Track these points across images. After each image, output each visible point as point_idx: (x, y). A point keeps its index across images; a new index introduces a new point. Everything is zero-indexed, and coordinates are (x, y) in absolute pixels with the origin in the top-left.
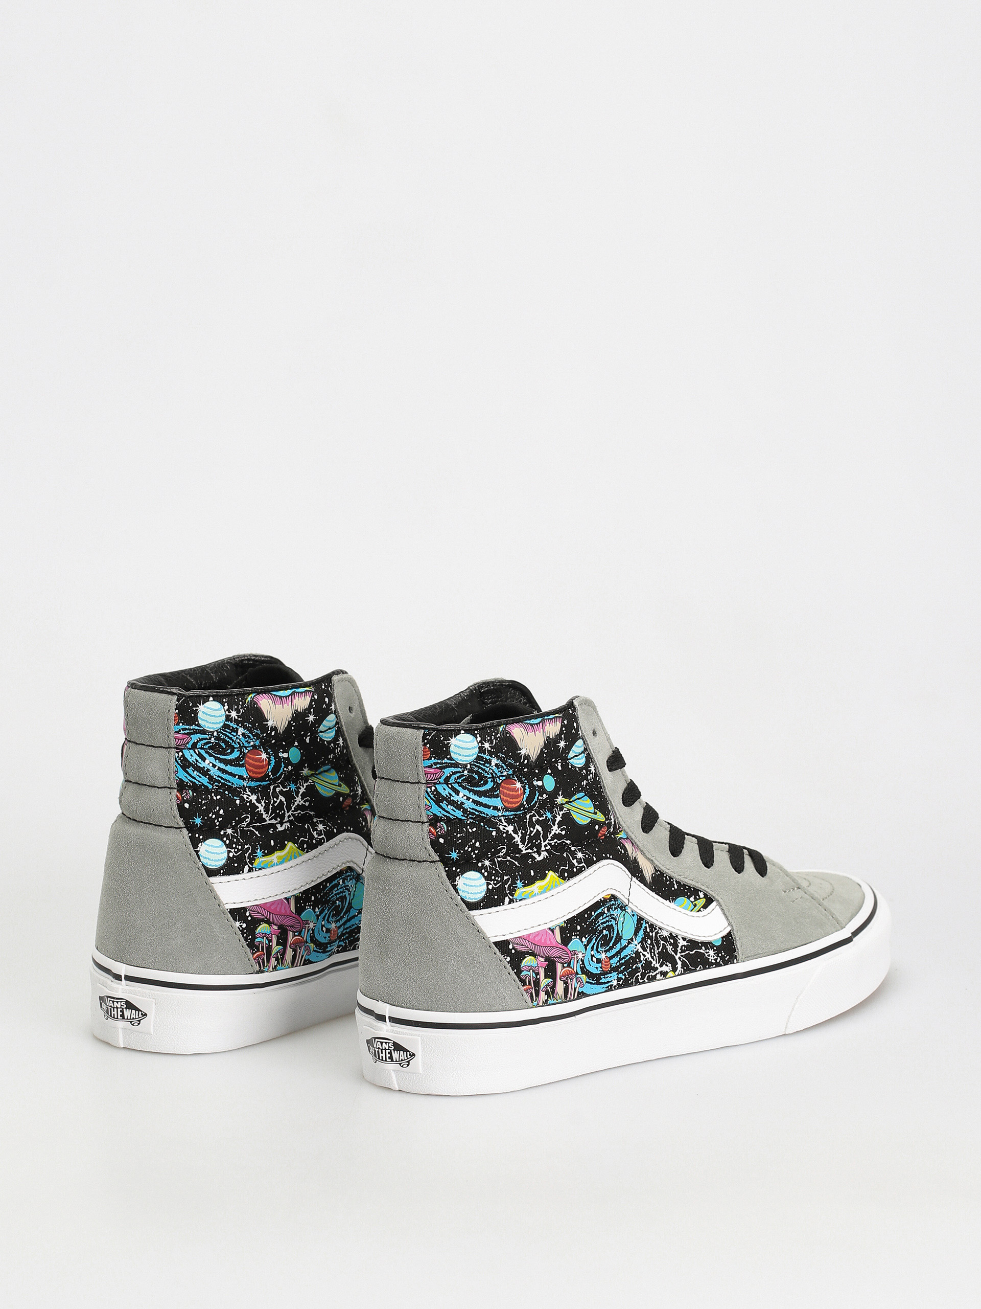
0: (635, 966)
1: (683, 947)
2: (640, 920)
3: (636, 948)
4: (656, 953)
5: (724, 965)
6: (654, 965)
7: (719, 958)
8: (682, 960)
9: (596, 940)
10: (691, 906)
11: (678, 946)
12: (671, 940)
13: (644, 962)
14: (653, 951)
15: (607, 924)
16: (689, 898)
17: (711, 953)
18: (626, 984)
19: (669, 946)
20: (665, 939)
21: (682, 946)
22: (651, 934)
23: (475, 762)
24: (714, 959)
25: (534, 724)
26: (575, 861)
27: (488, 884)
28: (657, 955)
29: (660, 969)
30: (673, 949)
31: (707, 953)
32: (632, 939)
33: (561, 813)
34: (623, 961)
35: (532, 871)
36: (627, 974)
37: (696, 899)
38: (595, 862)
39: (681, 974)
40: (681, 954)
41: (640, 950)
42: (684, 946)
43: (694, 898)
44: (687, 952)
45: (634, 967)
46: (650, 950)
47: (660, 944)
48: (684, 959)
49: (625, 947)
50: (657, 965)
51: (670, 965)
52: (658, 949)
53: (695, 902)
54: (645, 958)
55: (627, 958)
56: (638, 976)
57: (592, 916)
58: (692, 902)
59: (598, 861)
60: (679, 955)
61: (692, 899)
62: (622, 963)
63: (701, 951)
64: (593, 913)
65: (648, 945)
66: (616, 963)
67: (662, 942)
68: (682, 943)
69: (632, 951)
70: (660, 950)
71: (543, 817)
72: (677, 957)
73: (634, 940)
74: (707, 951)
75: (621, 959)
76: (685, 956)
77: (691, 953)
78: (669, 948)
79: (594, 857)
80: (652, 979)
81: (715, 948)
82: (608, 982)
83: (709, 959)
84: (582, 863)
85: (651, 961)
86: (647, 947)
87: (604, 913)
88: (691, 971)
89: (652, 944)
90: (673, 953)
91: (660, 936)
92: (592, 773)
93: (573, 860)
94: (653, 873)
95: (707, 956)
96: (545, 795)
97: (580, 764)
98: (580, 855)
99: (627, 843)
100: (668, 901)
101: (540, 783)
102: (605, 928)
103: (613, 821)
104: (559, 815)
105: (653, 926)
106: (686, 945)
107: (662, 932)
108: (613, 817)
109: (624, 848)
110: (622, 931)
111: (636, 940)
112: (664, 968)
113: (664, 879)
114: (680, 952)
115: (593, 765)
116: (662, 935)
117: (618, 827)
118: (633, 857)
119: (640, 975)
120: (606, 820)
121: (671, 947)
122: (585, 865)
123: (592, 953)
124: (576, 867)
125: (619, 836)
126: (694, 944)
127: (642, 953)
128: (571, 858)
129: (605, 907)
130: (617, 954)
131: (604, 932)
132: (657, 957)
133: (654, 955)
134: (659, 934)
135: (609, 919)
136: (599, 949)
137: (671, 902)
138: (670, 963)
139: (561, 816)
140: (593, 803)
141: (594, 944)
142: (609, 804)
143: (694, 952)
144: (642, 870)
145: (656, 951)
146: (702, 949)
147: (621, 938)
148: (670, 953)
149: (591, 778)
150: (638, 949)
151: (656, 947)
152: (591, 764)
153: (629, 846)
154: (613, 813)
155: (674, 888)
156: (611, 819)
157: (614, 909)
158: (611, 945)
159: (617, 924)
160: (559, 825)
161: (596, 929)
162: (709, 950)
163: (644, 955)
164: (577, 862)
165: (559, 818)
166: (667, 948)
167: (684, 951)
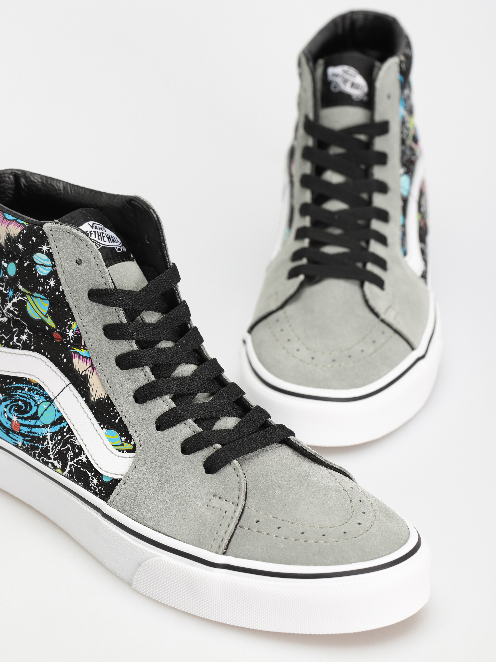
0: (37, 444)
1: (80, 461)
2: (61, 419)
3: (46, 434)
4: (57, 448)
5: (99, 497)
6: (50, 455)
7: (98, 489)
8: (71, 468)
9: (11, 403)
10: (119, 443)
11: (78, 457)
12: (77, 450)
13: (45, 447)
14: (57, 445)
15: (25, 399)
16: (121, 436)
17: (95, 481)
18: (27, 451)
19: (71, 452)
20: (73, 446)
21: (81, 460)
22: (65, 434)
24: (94, 487)
26: (15, 338)
29: (52, 461)
30: (72, 456)
31: (92, 478)
32: (47, 426)
33: (20, 298)
34: (31, 435)
36: (29, 445)
37: (126, 441)
38: (31, 350)
39: (64, 476)
40: (74, 464)
41: (48, 437)
42: (82, 461)
44: (79, 466)
45: (36, 444)
46: (54, 445)
47: (66, 446)
48: (73, 469)
49: (38, 427)
50: (52, 457)
51: (61, 464)
52: (61, 447)
53: (124, 443)
54: (48, 445)
55: (35, 435)
57: (12, 384)
58: (121, 441)
59: (33, 350)
60: (72, 463)
61: (123, 439)
62: (30, 435)
63: (90, 474)
64: (14, 383)
65: (56, 439)
66: (26, 432)
67: (69, 446)
68: (83, 458)
69: (41, 433)
70: (62, 449)
71: (6, 291)
72: (69, 463)
73: (49, 428)
74: (94, 478)
75: (31, 432)
76: (75, 468)
77: (81, 469)
78: (71, 453)
79: (33, 346)
80: (46, 464)
81: (100, 481)
82: (15, 440)
83: (90, 484)
84: (20, 343)
85: (50, 450)
86: (55, 440)
87: (24, 389)
88: (74, 481)
89: (60, 440)
90: (69, 458)
91: (71, 441)
92: (50, 286)
93: (16, 336)
94: (102, 397)
95: (91, 480)
96: (7, 276)
97: (42, 272)
98: (24, 337)
99: (81, 360)
100: (102, 426)
101: (5, 265)
102: (21, 401)
103: (71, 334)
104: (17, 298)
105: (70, 431)
106: (84, 461)
107: (76, 440)
108: (72, 332)
109: (70, 360)
110: (42, 415)
111: (50, 429)
112: (56, 463)
113: (111, 409)
114: (74, 462)
115: (54, 281)
116: (73, 441)
117: (83, 344)
118: (84, 374)
119: (37, 453)
120: (57, 328)
121: (72, 454)
122: (21, 346)
123: (6, 410)
124: (13, 343)
125: (77, 350)
126: (89, 465)
127: (48, 441)
128: (16, 334)
129: (28, 387)
130: (29, 426)
131: (20, 403)
132: (56, 452)
133: (55, 449)
134: (72, 439)
135: (28, 397)
136: (12, 411)
137: (104, 428)
138: (61, 463)
139: (18, 299)
140: (49, 309)
141: (8, 405)
142: (72, 321)
143: (84, 470)
144: (88, 389)
145: (59, 447)
146: (92, 473)
147: (38, 418)
148: (68, 456)
149: (48, 289)
150: (47, 436)
151: (61, 445)
152: (52, 279)
153: (83, 363)
154: (76, 331)
155: (115, 421)
156: (69, 333)
157: (37, 394)
158: (25, 416)
159: (38, 406)
160: (14, 305)
161: (13, 396)
162: (96, 479)
163: (48, 443)
164: (16, 340)
165: (15, 300)
166: (69, 452)
167: (79, 464)
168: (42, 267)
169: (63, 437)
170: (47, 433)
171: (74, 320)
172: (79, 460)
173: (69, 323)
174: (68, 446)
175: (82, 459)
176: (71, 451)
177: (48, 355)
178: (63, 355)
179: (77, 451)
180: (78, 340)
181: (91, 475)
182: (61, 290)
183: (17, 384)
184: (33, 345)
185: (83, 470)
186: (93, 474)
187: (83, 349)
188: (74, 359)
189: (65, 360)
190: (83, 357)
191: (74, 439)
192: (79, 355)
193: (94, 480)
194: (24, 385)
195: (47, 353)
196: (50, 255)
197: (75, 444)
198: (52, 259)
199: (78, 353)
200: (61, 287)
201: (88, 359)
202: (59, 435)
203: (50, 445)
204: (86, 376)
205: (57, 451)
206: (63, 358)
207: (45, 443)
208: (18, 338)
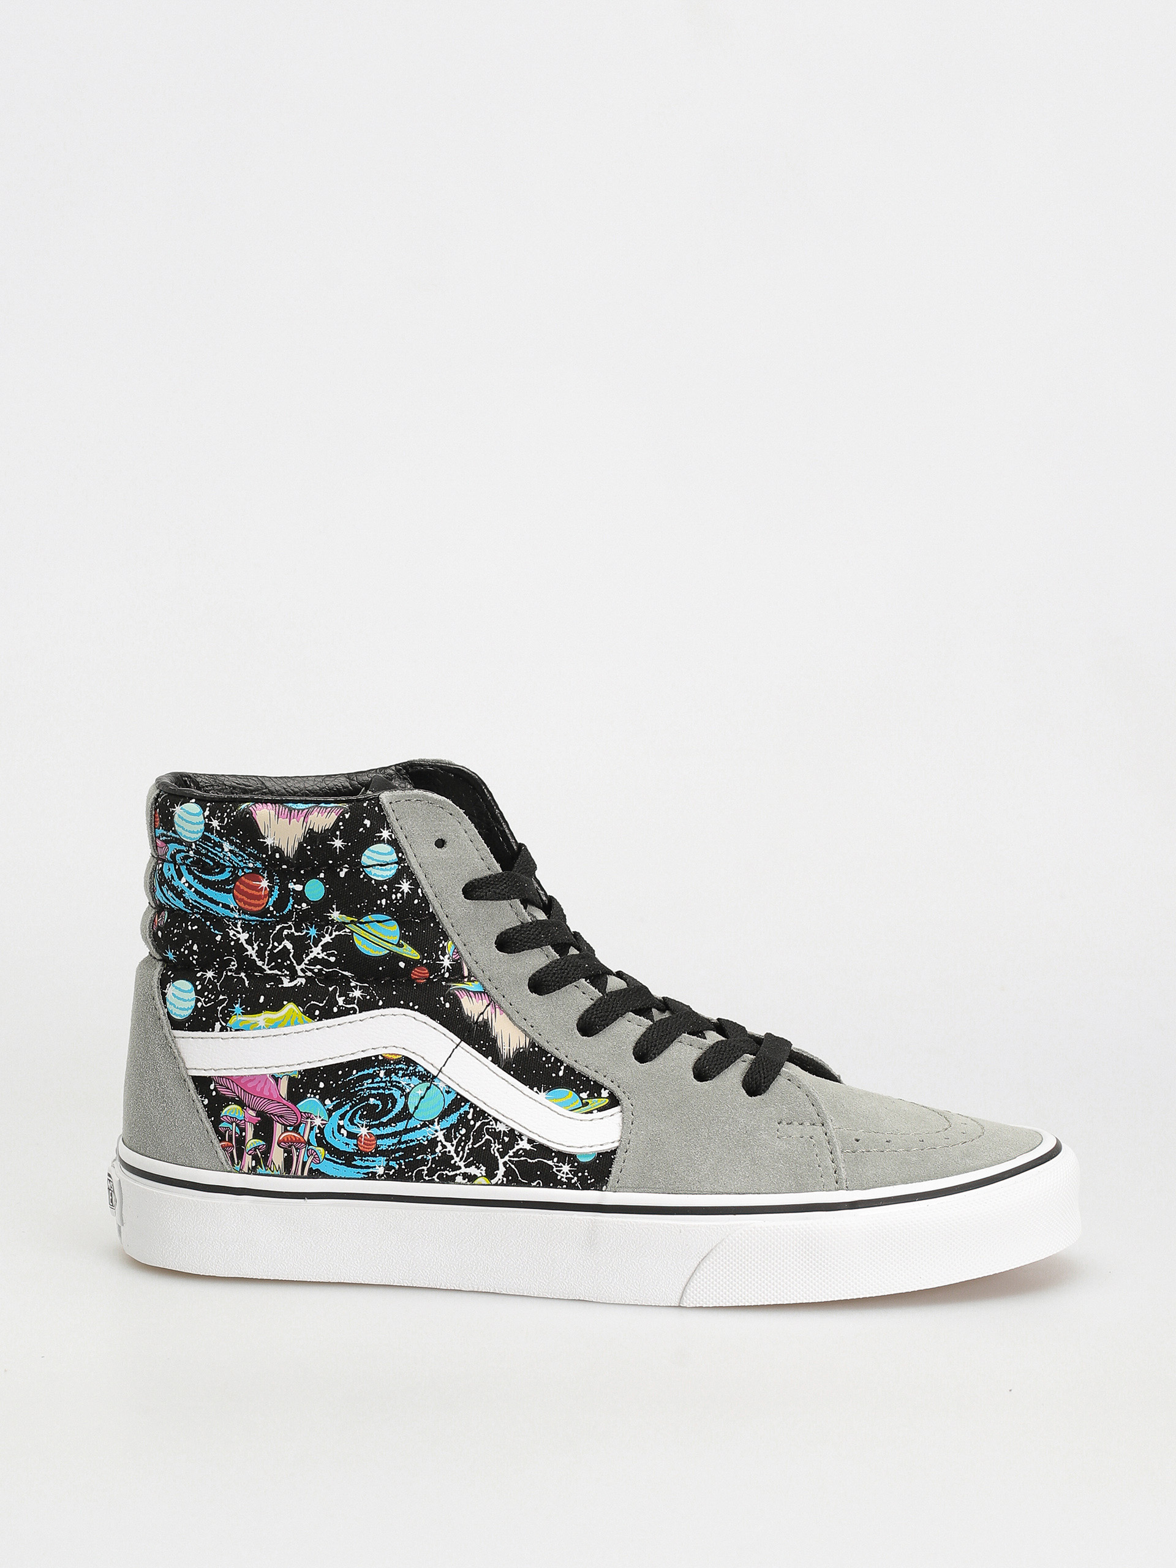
0: (421, 1156)
1: (521, 1151)
2: (459, 1101)
3: (433, 1135)
4: (467, 1148)
5: (582, 1189)
6: (456, 1162)
7: (576, 1178)
8: (508, 1166)
9: (351, 1108)
11: (514, 1148)
12: (505, 1138)
13: (440, 1155)
14: (462, 1144)
15: (381, 1091)
16: (579, 1092)
17: (566, 1168)
18: (400, 1176)
19: (496, 1144)
20: (496, 1135)
21: (521, 1149)
22: (472, 1123)
23: (201, 842)
24: (566, 1178)
26: (341, 1001)
27: (198, 1000)
28: (467, 1151)
29: (464, 1170)
30: (501, 1150)
31: (557, 1166)
32: (432, 1122)
33: (334, 934)
34: (403, 1146)
35: (262, 998)
36: (403, 1164)
37: (591, 1096)
38: (379, 1008)
39: (497, 1185)
40: (512, 1159)
41: (441, 1138)
42: (524, 1150)
43: (588, 1095)
44: (522, 1159)
45: (419, 1157)
46: (458, 1144)
47: (482, 1138)
48: (513, 1166)
49: (414, 1129)
50: (462, 1164)
51: (484, 1168)
52: (473, 1144)
53: (588, 1101)
54: (445, 1150)
55: (411, 1144)
56: (423, 1170)
57: (351, 1074)
58: (581, 1099)
59: (383, 1007)
60: (506, 1158)
61: (584, 1095)
62: (400, 1148)
63: (550, 1163)
64: (355, 1072)
65: (458, 1135)
66: (389, 1146)
67: (487, 1137)
68: (523, 1145)
69: (424, 1137)
70: (475, 1146)
71: (302, 933)
72: (501, 1161)
73: (436, 1123)
74: (561, 1164)
75: (400, 1142)
76: (516, 1164)
77: (529, 1160)
78: (495, 1147)
79: (381, 1001)
80: (451, 1180)
81: (576, 1164)
82: (368, 1167)
83: (558, 1175)
84: (354, 1003)
85: (452, 1156)
86: (456, 1137)
87: (378, 1075)
88: (520, 1184)
89: (467, 1135)
90: (497, 1154)
91: (487, 1130)
92: (402, 893)
93: (339, 997)
94: (521, 1046)
95: (557, 1170)
96: (304, 905)
97: (382, 876)
98: (357, 993)
99: (474, 999)
100: (535, 1089)
101: (299, 888)
102: (374, 1096)
103: (447, 963)
104: (330, 935)
105: (480, 1114)
106: (528, 1149)
107: (496, 1125)
108: (449, 959)
109: (456, 1003)
110: (416, 1108)
111: (438, 1124)
112: (472, 1170)
113: (544, 1059)
114: (510, 1157)
115: (409, 883)
116: (492, 1128)
117: (466, 974)
118: (481, 1019)
119: (426, 1169)
120: (423, 958)
121: (500, 1146)
122: (357, 1007)
123: (341, 1123)
124: (339, 1007)
125: (460, 985)
126: (543, 1150)
127: (442, 1143)
128: (338, 994)
129: (384, 1069)
130: (394, 1135)
131: (372, 1101)
132: (465, 1154)
133: (461, 1151)
134: (488, 1126)
135: (386, 1085)
136: (357, 1120)
137: (540, 1092)
138: (484, 1166)
139: (333, 936)
140: (400, 932)
141: (347, 1112)
142: (445, 942)
143: (536, 1160)
144: (495, 1040)
145: (468, 1146)
146: (553, 1160)
147: (410, 1116)
148: (493, 1152)
149: (398, 898)
150: (437, 1137)
151: (471, 1141)
152: (405, 880)
153: (477, 1002)
154: (453, 955)
155: (557, 1074)
156: (443, 960)
157: (404, 1075)
158: (384, 1120)
159: (407, 1096)
160: (325, 948)
161: (355, 1094)
162: (564, 1165)
163: (444, 1147)
164: (344, 1001)
165: (327, 939)
166: (492, 1147)
167: (521, 1156)
168: (378, 869)
169: (469, 1128)
170: (435, 1132)
171: (446, 939)
172: (518, 1150)
173: (441, 945)
174: (485, 1138)
175: (523, 1148)
176: (495, 1143)
177: (414, 1006)
178: (442, 998)
179: (507, 1139)
180: (456, 972)
181: (553, 1162)
182: (421, 895)
183: (361, 1071)
184: (379, 1000)
185: (534, 1161)
186: (555, 1160)
187: (468, 981)
189: (448, 1005)
191: (492, 1125)
193: (561, 1167)
194: (376, 1068)
195: (411, 1004)
196: (394, 843)
197: (497, 1130)
198: (398, 849)
200: (420, 891)
201: (483, 994)
202: (460, 1128)
203: (450, 1148)
204: (486, 1023)
205: (468, 1151)
206: (443, 1002)
207: (439, 1148)
208: (344, 998)
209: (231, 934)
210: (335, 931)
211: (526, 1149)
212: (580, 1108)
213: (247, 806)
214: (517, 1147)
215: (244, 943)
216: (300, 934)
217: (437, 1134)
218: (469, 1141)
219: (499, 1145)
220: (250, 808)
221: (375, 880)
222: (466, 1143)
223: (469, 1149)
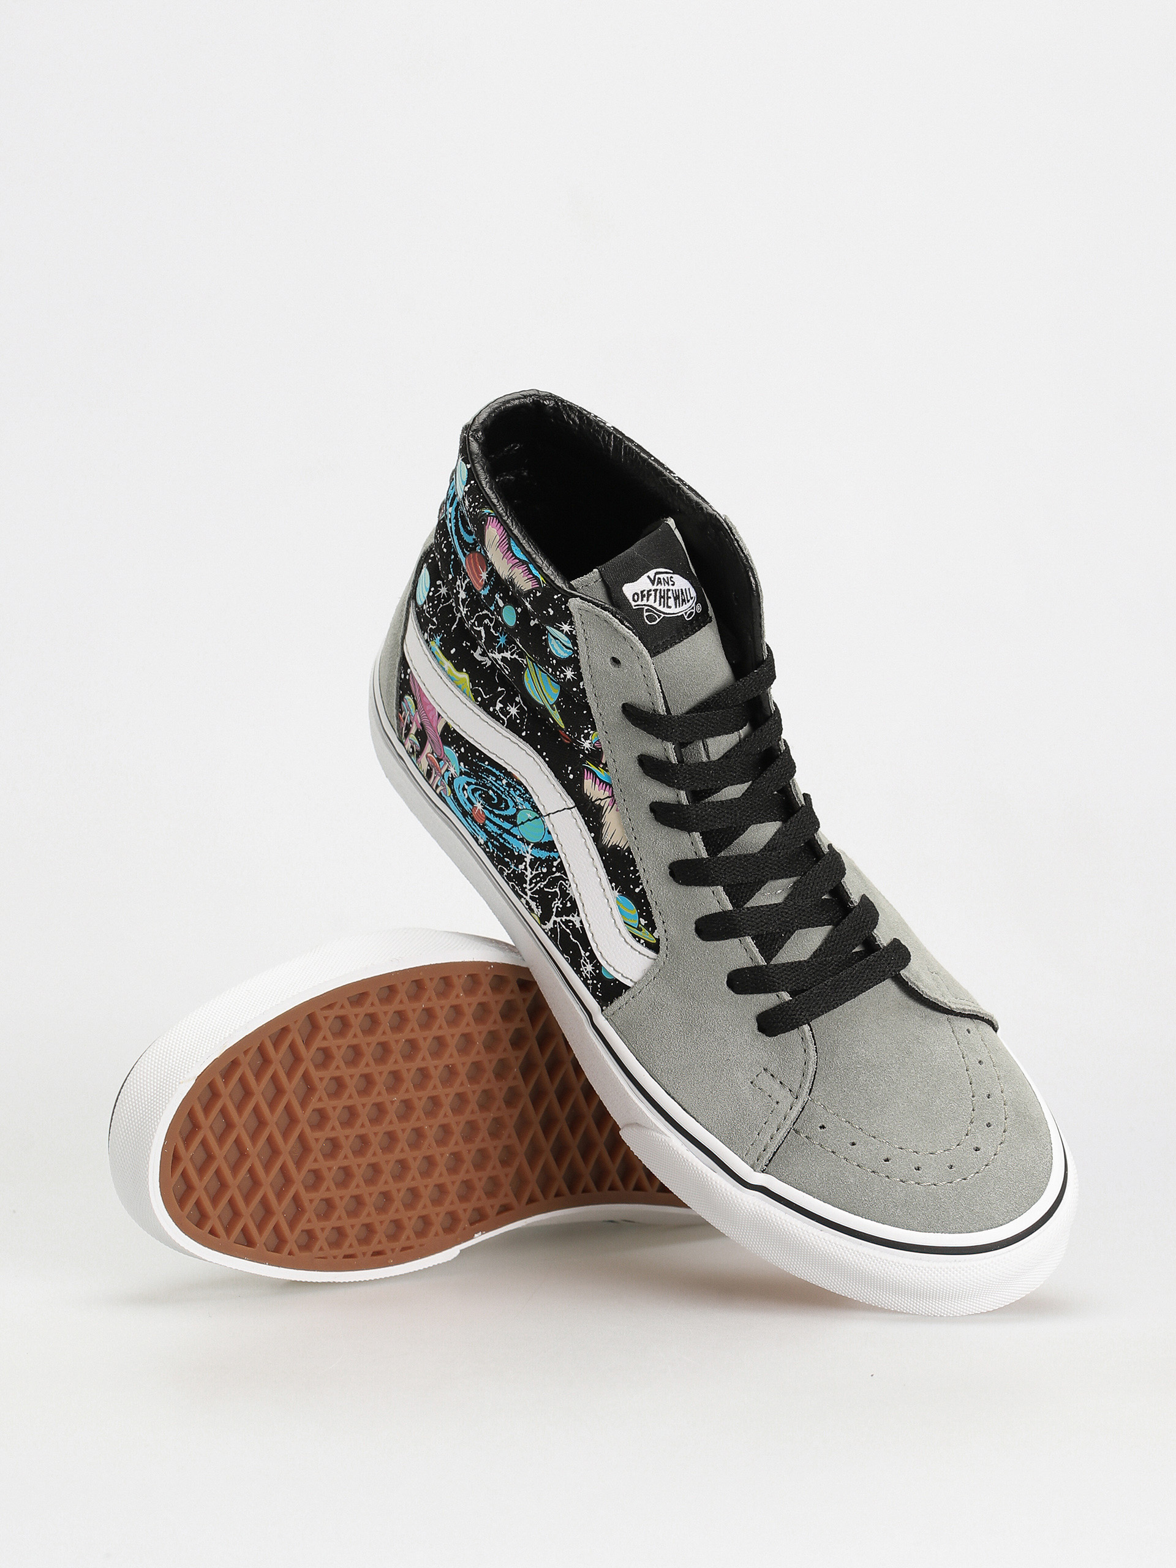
0: (508, 859)
1: (571, 924)
2: (550, 846)
3: (524, 852)
4: (539, 885)
5: (591, 993)
6: (526, 887)
7: (591, 981)
8: (556, 926)
9: (476, 784)
10: (635, 923)
11: (569, 916)
12: (568, 903)
13: (520, 872)
14: (538, 879)
15: (499, 792)
16: (640, 916)
17: (589, 967)
18: (490, 857)
19: (559, 902)
20: (564, 894)
21: (572, 922)
22: (554, 869)
24: (586, 974)
25: (512, 552)
26: (499, 706)
28: (537, 887)
29: (528, 898)
30: (559, 909)
31: (585, 960)
32: (528, 843)
33: (515, 656)
34: (501, 840)
35: (454, 650)
36: (496, 852)
37: (646, 926)
38: (520, 736)
39: (544, 930)
40: (561, 924)
41: (528, 860)
42: (574, 925)
43: (645, 924)
44: (568, 931)
46: (535, 877)
47: (553, 888)
48: (559, 930)
49: (515, 836)
50: (529, 893)
52: (545, 886)
53: (643, 928)
54: (524, 871)
55: (507, 845)
56: (506, 870)
57: (483, 763)
59: (524, 739)
60: (558, 920)
61: (643, 922)
62: (499, 840)
63: (582, 952)
64: (486, 763)
65: (539, 869)
66: (493, 832)
67: (557, 890)
68: (575, 919)
69: (518, 848)
70: (546, 890)
71: (496, 633)
72: (554, 918)
73: (530, 846)
74: (588, 961)
75: (501, 835)
76: (562, 929)
77: (571, 936)
78: (557, 904)
79: (525, 732)
80: (518, 895)
81: (597, 971)
82: (474, 830)
83: (581, 967)
84: (506, 717)
85: (526, 881)
86: (537, 870)
87: (501, 780)
88: (557, 946)
89: (546, 875)
90: (554, 910)
91: (562, 884)
92: (565, 676)
93: (500, 701)
94: (620, 845)
95: (583, 962)
96: (500, 618)
97: (556, 651)
98: (513, 711)
99: (597, 786)
100: (614, 884)
101: (501, 604)
102: (493, 790)
103: (587, 745)
104: (512, 654)
105: (561, 867)
106: (576, 927)
107: (569, 887)
108: (590, 743)
109: (580, 780)
110: (522, 823)
111: (531, 849)
112: (533, 904)
113: (632, 868)
114: (561, 920)
115: (573, 673)
116: (565, 886)
117: (603, 762)
118: (598, 803)
119: (507, 872)
121: (561, 906)
122: (506, 722)
123: (466, 787)
124: (495, 710)
125: (593, 768)
126: (583, 936)
127: (526, 865)
128: (500, 699)
129: (507, 780)
130: (500, 827)
131: (491, 792)
132: (535, 889)
133: (534, 883)
134: (563, 882)
135: (504, 791)
136: (477, 795)
137: (616, 890)
138: (542, 910)
139: (512, 657)
140: (558, 699)
141: (472, 784)
142: (591, 730)
143: (576, 941)
144: (602, 825)
145: (541, 884)
146: (586, 952)
147: (515, 825)
148: (553, 906)
149: (561, 675)
150: (526, 857)
152: (570, 669)
154: (595, 743)
155: (634, 888)
156: (583, 742)
157: (519, 796)
158: (497, 812)
159: (518, 810)
160: (504, 659)
161: (482, 778)
162: (590, 964)
163: (526, 869)
164: (501, 708)
165: (507, 655)
166: (555, 900)
167: (568, 927)
168: (557, 643)
169: (550, 872)
170: (526, 852)
171: (594, 729)
172: (570, 921)
173: (586, 731)
175: (574, 922)
176: (559, 900)
177: (546, 756)
178: (570, 768)
179: (569, 905)
180: (596, 755)
181: (585, 954)
182: (582, 687)
183: (491, 767)
184: (524, 730)
185: (574, 940)
186: (587, 954)
187: (602, 768)
188: (585, 780)
189: (571, 776)
190: (601, 781)
191: (566, 884)
192: (595, 776)
193: (587, 963)
194: (502, 775)
195: (544, 754)
196: (572, 637)
198: (575, 644)
199: (594, 773)
200: (581, 684)
202: (544, 866)
203: (528, 873)
204: (600, 808)
206: (569, 772)
207: (521, 867)
208: (502, 706)
209: (457, 583)
210: (516, 654)
211: (575, 925)
212: (634, 928)
213: (490, 513)
214: (571, 918)
215: (460, 600)
216: (494, 632)
217: (527, 855)
218: (543, 882)
219: (561, 904)
220: (489, 518)
221: (550, 649)
222: (540, 881)
223: (539, 887)
